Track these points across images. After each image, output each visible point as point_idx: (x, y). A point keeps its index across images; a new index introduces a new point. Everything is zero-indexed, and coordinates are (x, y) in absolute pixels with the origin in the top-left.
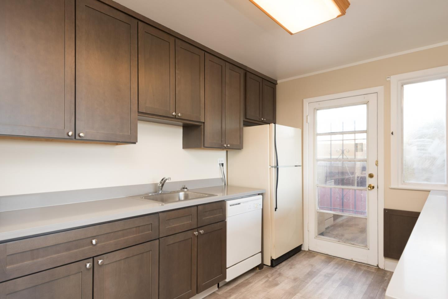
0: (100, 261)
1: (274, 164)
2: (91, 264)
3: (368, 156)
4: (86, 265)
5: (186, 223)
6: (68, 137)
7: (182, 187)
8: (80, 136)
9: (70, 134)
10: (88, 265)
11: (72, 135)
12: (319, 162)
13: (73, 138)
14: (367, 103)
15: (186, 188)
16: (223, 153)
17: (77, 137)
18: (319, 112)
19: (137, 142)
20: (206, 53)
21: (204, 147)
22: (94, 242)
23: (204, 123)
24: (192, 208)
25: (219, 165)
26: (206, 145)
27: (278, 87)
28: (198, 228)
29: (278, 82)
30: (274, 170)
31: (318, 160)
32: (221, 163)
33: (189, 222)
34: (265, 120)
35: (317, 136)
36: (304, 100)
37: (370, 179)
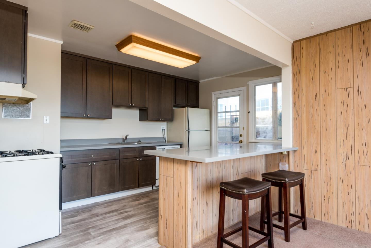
0: (94, 164)
1: (187, 129)
2: (91, 164)
3: (240, 125)
4: (89, 164)
5: (133, 154)
6: (83, 117)
7: (138, 141)
8: (87, 116)
9: (84, 115)
10: (90, 164)
11: (85, 116)
12: (219, 128)
13: (85, 117)
14: (239, 95)
15: (140, 141)
16: (165, 123)
17: (87, 117)
18: (219, 100)
19: (112, 118)
20: (149, 73)
21: (148, 120)
22: (92, 156)
23: (148, 108)
24: (136, 148)
25: (162, 130)
26: (149, 119)
27: (200, 84)
28: (139, 158)
29: (200, 81)
30: (187, 132)
31: (218, 127)
32: (163, 129)
33: (134, 154)
34: (189, 104)
35: (218, 113)
36: (212, 93)
37: (241, 137)
